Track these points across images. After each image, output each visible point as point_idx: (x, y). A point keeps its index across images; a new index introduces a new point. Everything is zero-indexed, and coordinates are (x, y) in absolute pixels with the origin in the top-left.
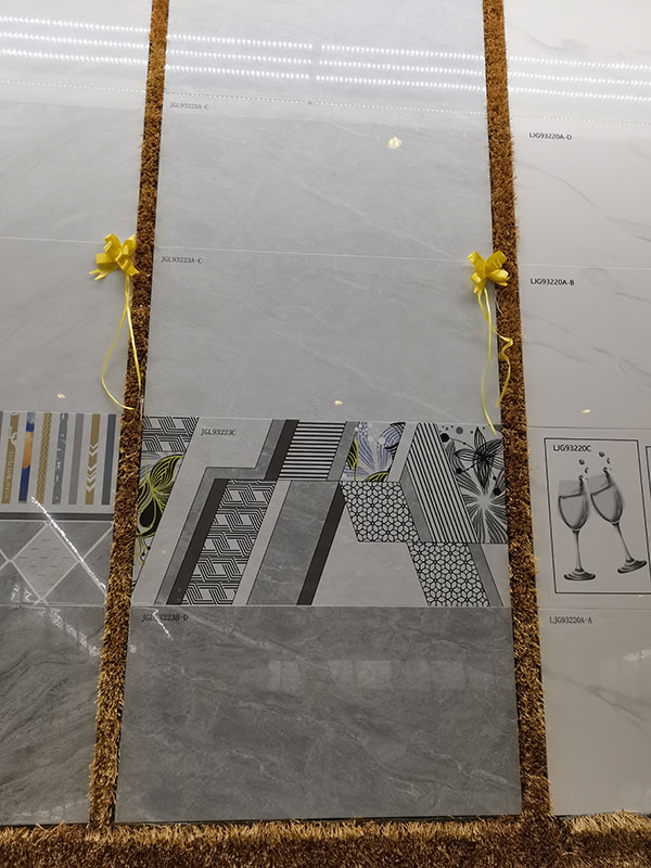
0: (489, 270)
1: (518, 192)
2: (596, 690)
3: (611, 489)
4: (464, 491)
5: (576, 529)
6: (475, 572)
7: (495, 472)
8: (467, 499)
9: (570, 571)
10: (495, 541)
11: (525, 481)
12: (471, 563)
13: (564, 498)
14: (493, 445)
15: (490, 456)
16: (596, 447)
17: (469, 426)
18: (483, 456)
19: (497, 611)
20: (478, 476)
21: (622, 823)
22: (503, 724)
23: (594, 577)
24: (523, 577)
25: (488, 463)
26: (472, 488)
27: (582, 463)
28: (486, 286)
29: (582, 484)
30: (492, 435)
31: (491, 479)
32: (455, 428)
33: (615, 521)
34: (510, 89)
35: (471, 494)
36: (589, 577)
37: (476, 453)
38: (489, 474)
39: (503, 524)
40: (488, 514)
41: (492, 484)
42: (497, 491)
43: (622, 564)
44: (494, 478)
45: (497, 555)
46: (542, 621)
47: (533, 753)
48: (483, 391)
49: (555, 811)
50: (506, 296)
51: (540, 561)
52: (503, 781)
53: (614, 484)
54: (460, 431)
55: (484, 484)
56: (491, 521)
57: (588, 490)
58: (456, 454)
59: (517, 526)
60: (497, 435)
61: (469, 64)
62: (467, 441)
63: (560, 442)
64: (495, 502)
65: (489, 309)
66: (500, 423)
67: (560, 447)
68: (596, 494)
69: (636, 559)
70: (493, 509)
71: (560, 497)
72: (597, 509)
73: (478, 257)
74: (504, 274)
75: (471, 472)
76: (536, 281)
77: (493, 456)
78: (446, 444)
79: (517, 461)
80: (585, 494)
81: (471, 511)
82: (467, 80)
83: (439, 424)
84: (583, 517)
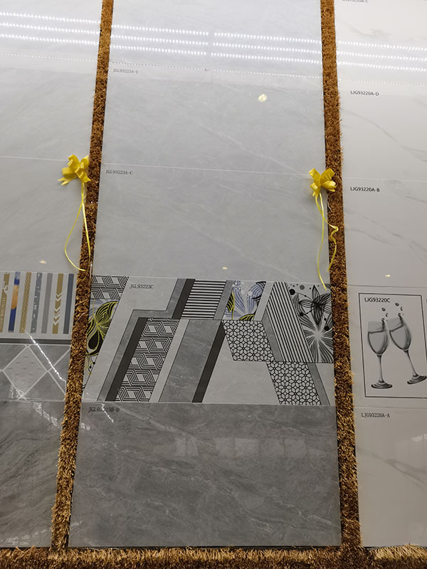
0: (323, 181)
1: (343, 130)
2: (392, 463)
3: (403, 328)
4: (305, 328)
5: (380, 354)
6: (311, 382)
7: (326, 315)
8: (306, 333)
9: (375, 382)
10: (324, 361)
11: (346, 322)
12: (309, 376)
13: (372, 333)
14: (324, 297)
15: (322, 305)
16: (393, 299)
17: (308, 284)
18: (318, 305)
19: (326, 408)
20: (314, 317)
21: (409, 553)
22: (329, 484)
23: (392, 386)
24: (344, 385)
25: (321, 309)
26: (311, 326)
27: (384, 310)
28: (321, 191)
29: (383, 324)
30: (324, 290)
31: (323, 320)
32: (299, 286)
33: (406, 349)
34: (338, 63)
35: (310, 330)
36: (388, 386)
37: (313, 302)
38: (321, 316)
39: (331, 351)
40: (320, 343)
41: (323, 323)
42: (326, 328)
43: (410, 378)
44: (325, 319)
45: (326, 371)
46: (356, 415)
47: (349, 504)
48: (318, 262)
49: (364, 544)
50: (334, 198)
51: (356, 375)
52: (329, 523)
53: (405, 324)
54: (302, 287)
55: (318, 323)
56: (322, 348)
57: (388, 328)
58: (300, 303)
59: (340, 351)
60: (327, 291)
61: (311, 46)
62: (307, 295)
63: (370, 296)
64: (326, 335)
65: (322, 207)
66: (329, 283)
67: (369, 300)
68: (393, 331)
69: (420, 375)
70: (324, 340)
71: (369, 333)
72: (393, 341)
73: (316, 173)
74: (332, 184)
75: (310, 315)
76: (354, 189)
77: (324, 304)
78: (293, 296)
79: (340, 309)
80: (386, 330)
81: (309, 341)
82: (310, 56)
83: (288, 283)
84: (385, 347)
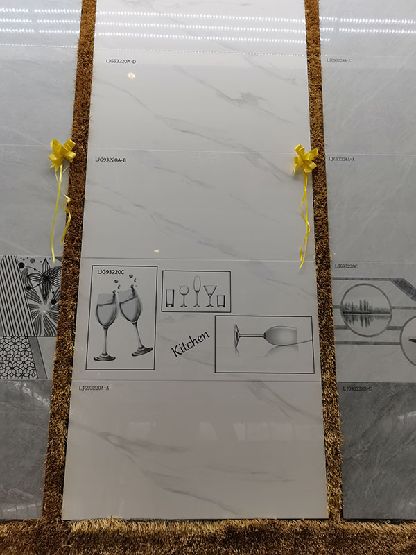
0: (63, 152)
1: (93, 100)
2: (105, 436)
4: (30, 302)
6: (31, 356)
7: (54, 288)
8: (32, 307)
9: (98, 355)
10: (48, 335)
12: (29, 350)
14: (55, 270)
15: (52, 278)
16: (127, 271)
17: (39, 257)
18: (47, 278)
19: (43, 382)
20: (42, 291)
22: (39, 456)
23: (115, 359)
24: (65, 360)
25: (50, 282)
26: (37, 300)
27: (116, 282)
28: (63, 163)
29: (114, 296)
30: (55, 263)
31: (50, 293)
32: (30, 259)
33: (135, 322)
35: (35, 304)
36: (111, 359)
37: (42, 275)
38: (50, 289)
39: (55, 324)
40: (45, 317)
41: (51, 296)
42: (53, 302)
43: (135, 350)
45: (48, 345)
46: (74, 390)
47: (55, 479)
48: (53, 235)
49: (63, 519)
50: (77, 168)
51: (79, 349)
52: (31, 496)
53: (137, 296)
54: (33, 261)
55: (45, 297)
56: (47, 322)
57: (118, 300)
58: (28, 276)
59: (66, 326)
60: (60, 264)
62: (38, 268)
63: (103, 268)
64: (53, 309)
65: (62, 179)
66: (62, 255)
67: (102, 272)
69: (146, 346)
70: (50, 314)
73: (55, 144)
74: (72, 155)
75: (37, 290)
76: (99, 159)
77: (54, 278)
78: (22, 270)
79: (71, 282)
81: (33, 315)
83: (18, 256)
84: (113, 319)
